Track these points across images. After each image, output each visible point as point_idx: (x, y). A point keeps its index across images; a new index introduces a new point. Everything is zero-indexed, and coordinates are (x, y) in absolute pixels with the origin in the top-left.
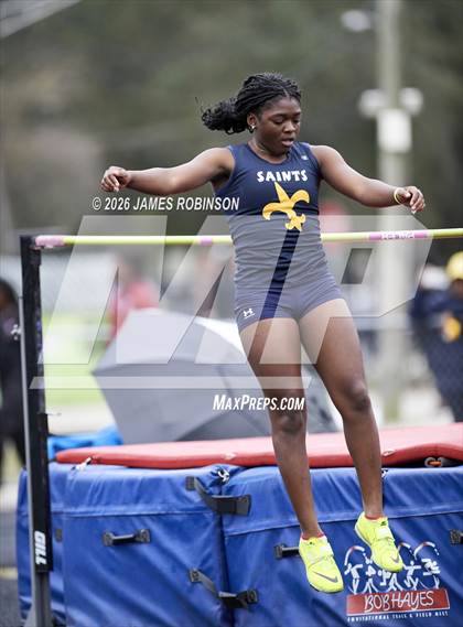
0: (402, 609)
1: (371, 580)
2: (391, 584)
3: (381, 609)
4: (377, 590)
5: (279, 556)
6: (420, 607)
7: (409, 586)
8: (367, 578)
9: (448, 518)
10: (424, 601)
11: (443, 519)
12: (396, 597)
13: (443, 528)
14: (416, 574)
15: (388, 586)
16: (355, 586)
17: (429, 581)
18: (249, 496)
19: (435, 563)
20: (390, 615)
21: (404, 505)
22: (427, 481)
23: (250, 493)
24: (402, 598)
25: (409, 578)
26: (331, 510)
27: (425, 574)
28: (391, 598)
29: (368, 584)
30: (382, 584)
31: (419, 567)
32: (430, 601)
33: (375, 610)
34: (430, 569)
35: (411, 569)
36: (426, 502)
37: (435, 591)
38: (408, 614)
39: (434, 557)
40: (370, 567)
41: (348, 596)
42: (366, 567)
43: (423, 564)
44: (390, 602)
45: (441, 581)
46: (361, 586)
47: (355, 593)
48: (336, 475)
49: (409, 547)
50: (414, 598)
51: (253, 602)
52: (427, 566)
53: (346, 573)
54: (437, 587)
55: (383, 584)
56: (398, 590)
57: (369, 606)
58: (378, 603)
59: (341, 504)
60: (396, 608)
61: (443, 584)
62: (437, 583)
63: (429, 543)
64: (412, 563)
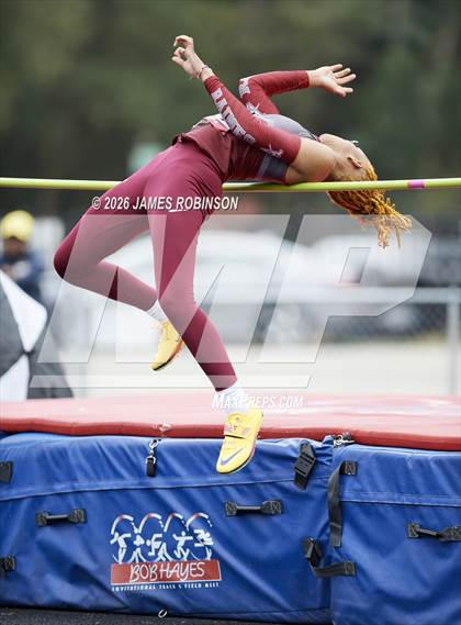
0: (170, 579)
1: (138, 550)
2: (160, 554)
3: (148, 580)
4: (145, 560)
5: (40, 523)
6: (190, 577)
7: (179, 556)
8: (135, 547)
9: (224, 490)
10: (194, 573)
11: (218, 490)
12: (165, 568)
13: (219, 501)
14: (187, 545)
15: (157, 556)
16: (121, 555)
17: (201, 552)
18: (11, 463)
19: (208, 534)
20: (157, 585)
21: (177, 475)
22: (203, 452)
23: (13, 460)
24: (171, 569)
25: (179, 548)
26: (99, 479)
27: (197, 545)
28: (159, 568)
29: (135, 554)
30: (150, 554)
31: (191, 538)
32: (201, 573)
33: (141, 579)
34: (202, 540)
35: (182, 540)
36: (200, 473)
37: (207, 562)
38: (177, 585)
39: (208, 529)
40: (138, 537)
41: (112, 565)
42: (134, 536)
43: (195, 536)
44: (158, 572)
45: (213, 551)
46: (128, 555)
47: (120, 562)
48: (105, 443)
49: (181, 517)
50: (184, 568)
51: (10, 570)
52: (200, 537)
53: (112, 542)
54: (208, 558)
55: (152, 554)
56: (167, 560)
57: (135, 576)
58: (144, 572)
59: (110, 472)
60: (165, 579)
61: (215, 555)
62: (209, 554)
63: (202, 515)
64: (183, 533)
